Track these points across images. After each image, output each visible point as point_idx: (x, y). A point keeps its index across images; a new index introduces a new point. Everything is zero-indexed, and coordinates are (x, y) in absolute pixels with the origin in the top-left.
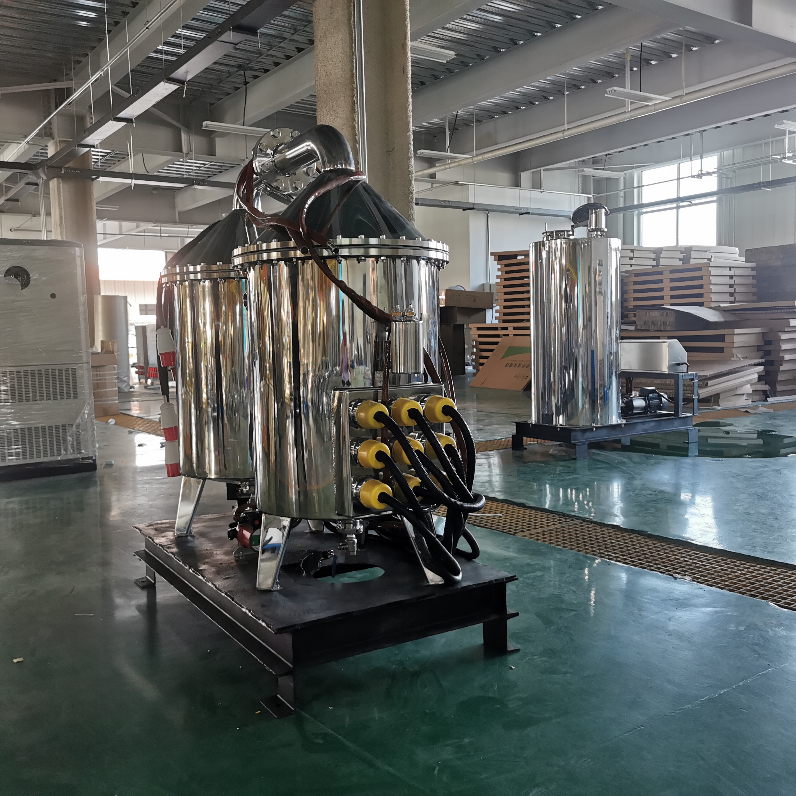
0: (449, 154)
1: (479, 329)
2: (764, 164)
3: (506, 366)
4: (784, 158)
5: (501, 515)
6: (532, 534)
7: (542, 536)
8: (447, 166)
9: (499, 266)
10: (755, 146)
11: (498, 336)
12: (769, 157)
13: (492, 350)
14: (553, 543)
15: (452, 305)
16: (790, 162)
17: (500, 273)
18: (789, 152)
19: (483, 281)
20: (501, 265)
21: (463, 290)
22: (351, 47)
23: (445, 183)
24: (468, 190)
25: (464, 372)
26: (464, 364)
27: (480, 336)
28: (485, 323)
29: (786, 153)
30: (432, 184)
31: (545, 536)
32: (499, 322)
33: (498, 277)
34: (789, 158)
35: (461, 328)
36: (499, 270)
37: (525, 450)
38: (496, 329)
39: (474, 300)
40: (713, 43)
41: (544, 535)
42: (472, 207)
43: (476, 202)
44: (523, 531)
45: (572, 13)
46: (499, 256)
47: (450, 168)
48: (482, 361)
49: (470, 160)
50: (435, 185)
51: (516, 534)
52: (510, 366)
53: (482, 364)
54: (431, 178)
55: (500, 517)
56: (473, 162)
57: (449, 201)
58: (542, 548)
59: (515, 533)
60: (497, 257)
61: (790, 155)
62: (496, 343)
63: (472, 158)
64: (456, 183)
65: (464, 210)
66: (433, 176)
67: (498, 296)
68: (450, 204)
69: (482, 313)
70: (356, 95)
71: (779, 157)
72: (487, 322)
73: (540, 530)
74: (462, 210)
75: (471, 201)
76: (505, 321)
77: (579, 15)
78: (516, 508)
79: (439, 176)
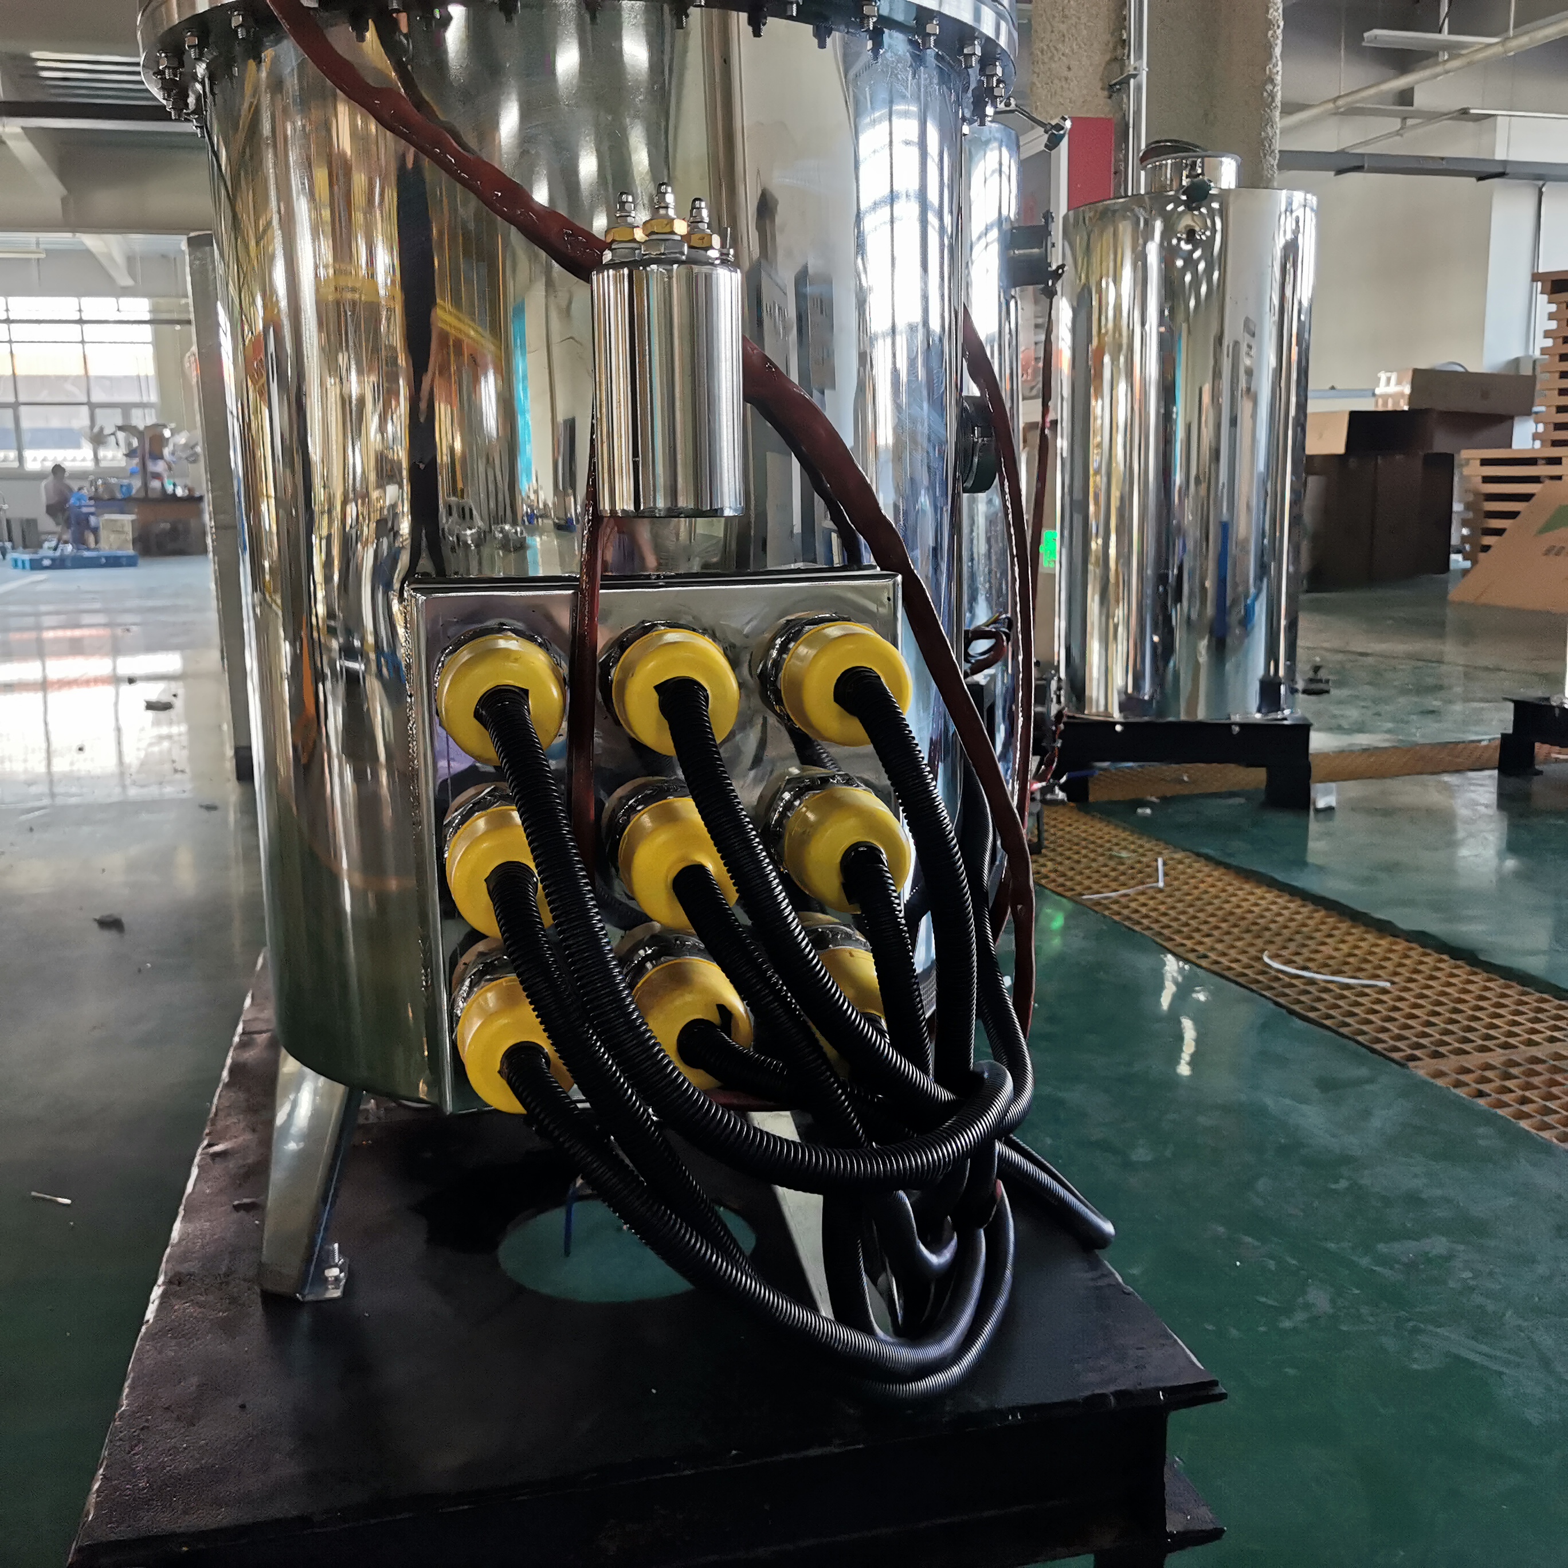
0: (1445, 36)
1: (1485, 462)
3: (1547, 552)
5: (1387, 985)
6: (1467, 1071)
7: (1498, 1083)
8: (1439, 69)
9: (1553, 308)
11: (1535, 480)
13: (1513, 515)
14: (1527, 1116)
15: (1424, 407)
17: (1553, 325)
19: (1517, 352)
20: (1558, 304)
21: (1461, 369)
23: (1432, 116)
24: (1495, 130)
25: (1444, 566)
26: (1447, 549)
27: (1487, 480)
28: (1510, 446)
30: (1404, 119)
31: (1509, 1084)
32: (1542, 445)
33: (1547, 334)
35: (1446, 463)
36: (1551, 317)
37: (1536, 778)
38: (1532, 461)
39: (1485, 395)
41: (1508, 1076)
42: (1501, 170)
43: (1513, 157)
44: (1442, 1056)
46: (1553, 281)
47: (1447, 72)
48: (1487, 540)
49: (1499, 49)
50: (1410, 122)
51: (1411, 1064)
52: (1557, 554)
53: (1486, 548)
54: (1401, 104)
55: (1384, 991)
56: (1505, 52)
57: (1442, 159)
58: (1481, 1130)
59: (1414, 1058)
60: (1549, 285)
62: (1527, 497)
63: (1503, 43)
64: (1464, 113)
65: (1481, 178)
66: (1405, 97)
67: (1548, 383)
68: (1444, 165)
69: (1505, 426)
72: (1515, 446)
73: (1496, 1058)
74: (1474, 180)
75: (1500, 155)
76: (1556, 443)
78: (1447, 964)
79: (1421, 100)
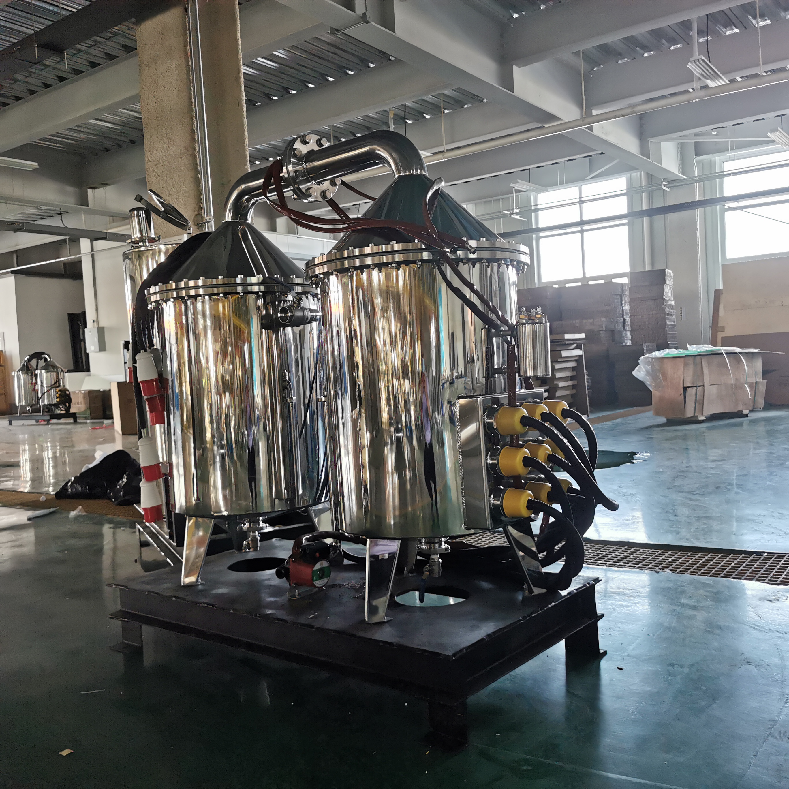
2: (497, 218)
4: (513, 214)
10: (485, 202)
12: (500, 212)
16: (518, 217)
18: (516, 208)
22: (188, 75)
29: (514, 209)
34: (517, 214)
40: (463, 107)
45: (345, 67)
61: (517, 211)
70: (195, 123)
71: (508, 213)
77: (351, 70)
